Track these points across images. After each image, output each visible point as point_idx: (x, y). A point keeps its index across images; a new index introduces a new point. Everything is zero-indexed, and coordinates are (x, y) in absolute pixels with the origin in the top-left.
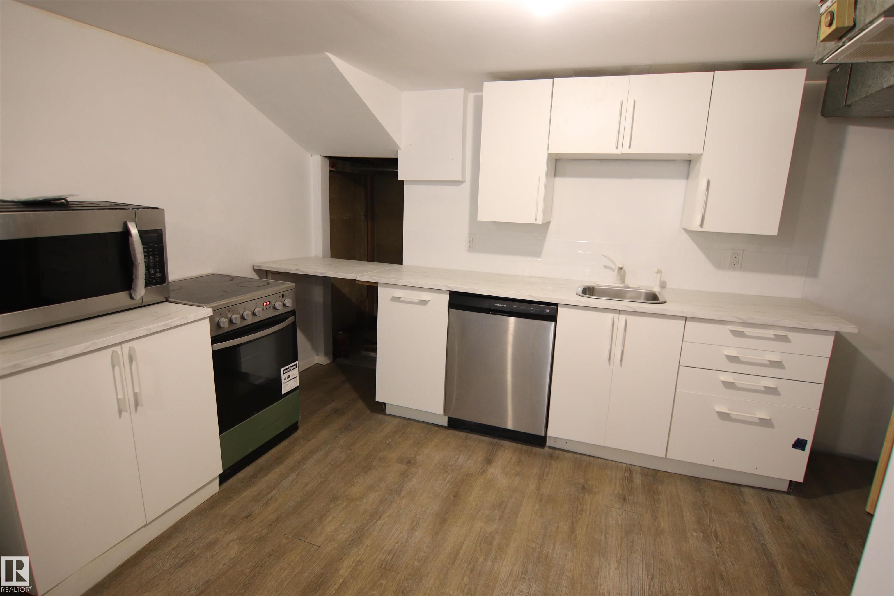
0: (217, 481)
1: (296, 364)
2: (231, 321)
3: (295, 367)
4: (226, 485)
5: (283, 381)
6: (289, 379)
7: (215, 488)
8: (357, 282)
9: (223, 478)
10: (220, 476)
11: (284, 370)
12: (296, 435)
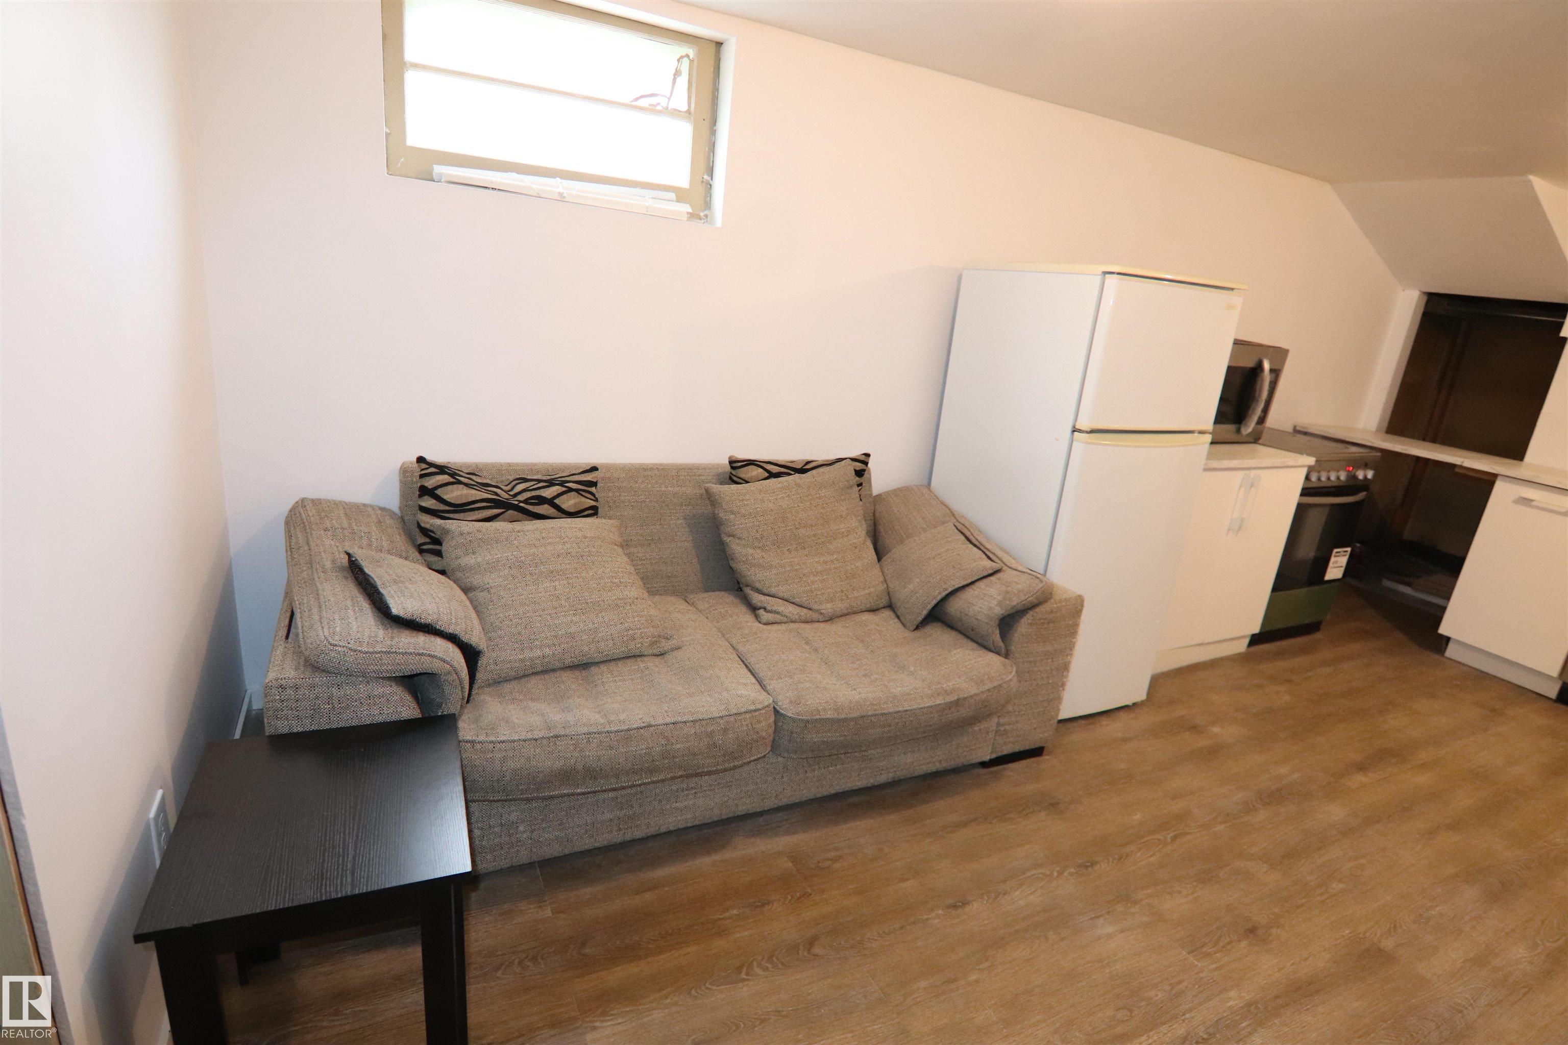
0: (1247, 641)
1: (1347, 551)
2: (1319, 479)
3: (1345, 554)
4: (1255, 648)
5: (1331, 564)
6: (1336, 565)
7: (1241, 646)
8: (1457, 470)
9: (1255, 640)
10: (1253, 636)
11: (1336, 552)
12: (1318, 635)
